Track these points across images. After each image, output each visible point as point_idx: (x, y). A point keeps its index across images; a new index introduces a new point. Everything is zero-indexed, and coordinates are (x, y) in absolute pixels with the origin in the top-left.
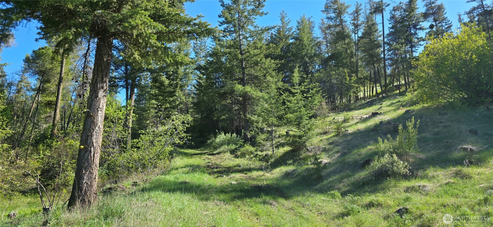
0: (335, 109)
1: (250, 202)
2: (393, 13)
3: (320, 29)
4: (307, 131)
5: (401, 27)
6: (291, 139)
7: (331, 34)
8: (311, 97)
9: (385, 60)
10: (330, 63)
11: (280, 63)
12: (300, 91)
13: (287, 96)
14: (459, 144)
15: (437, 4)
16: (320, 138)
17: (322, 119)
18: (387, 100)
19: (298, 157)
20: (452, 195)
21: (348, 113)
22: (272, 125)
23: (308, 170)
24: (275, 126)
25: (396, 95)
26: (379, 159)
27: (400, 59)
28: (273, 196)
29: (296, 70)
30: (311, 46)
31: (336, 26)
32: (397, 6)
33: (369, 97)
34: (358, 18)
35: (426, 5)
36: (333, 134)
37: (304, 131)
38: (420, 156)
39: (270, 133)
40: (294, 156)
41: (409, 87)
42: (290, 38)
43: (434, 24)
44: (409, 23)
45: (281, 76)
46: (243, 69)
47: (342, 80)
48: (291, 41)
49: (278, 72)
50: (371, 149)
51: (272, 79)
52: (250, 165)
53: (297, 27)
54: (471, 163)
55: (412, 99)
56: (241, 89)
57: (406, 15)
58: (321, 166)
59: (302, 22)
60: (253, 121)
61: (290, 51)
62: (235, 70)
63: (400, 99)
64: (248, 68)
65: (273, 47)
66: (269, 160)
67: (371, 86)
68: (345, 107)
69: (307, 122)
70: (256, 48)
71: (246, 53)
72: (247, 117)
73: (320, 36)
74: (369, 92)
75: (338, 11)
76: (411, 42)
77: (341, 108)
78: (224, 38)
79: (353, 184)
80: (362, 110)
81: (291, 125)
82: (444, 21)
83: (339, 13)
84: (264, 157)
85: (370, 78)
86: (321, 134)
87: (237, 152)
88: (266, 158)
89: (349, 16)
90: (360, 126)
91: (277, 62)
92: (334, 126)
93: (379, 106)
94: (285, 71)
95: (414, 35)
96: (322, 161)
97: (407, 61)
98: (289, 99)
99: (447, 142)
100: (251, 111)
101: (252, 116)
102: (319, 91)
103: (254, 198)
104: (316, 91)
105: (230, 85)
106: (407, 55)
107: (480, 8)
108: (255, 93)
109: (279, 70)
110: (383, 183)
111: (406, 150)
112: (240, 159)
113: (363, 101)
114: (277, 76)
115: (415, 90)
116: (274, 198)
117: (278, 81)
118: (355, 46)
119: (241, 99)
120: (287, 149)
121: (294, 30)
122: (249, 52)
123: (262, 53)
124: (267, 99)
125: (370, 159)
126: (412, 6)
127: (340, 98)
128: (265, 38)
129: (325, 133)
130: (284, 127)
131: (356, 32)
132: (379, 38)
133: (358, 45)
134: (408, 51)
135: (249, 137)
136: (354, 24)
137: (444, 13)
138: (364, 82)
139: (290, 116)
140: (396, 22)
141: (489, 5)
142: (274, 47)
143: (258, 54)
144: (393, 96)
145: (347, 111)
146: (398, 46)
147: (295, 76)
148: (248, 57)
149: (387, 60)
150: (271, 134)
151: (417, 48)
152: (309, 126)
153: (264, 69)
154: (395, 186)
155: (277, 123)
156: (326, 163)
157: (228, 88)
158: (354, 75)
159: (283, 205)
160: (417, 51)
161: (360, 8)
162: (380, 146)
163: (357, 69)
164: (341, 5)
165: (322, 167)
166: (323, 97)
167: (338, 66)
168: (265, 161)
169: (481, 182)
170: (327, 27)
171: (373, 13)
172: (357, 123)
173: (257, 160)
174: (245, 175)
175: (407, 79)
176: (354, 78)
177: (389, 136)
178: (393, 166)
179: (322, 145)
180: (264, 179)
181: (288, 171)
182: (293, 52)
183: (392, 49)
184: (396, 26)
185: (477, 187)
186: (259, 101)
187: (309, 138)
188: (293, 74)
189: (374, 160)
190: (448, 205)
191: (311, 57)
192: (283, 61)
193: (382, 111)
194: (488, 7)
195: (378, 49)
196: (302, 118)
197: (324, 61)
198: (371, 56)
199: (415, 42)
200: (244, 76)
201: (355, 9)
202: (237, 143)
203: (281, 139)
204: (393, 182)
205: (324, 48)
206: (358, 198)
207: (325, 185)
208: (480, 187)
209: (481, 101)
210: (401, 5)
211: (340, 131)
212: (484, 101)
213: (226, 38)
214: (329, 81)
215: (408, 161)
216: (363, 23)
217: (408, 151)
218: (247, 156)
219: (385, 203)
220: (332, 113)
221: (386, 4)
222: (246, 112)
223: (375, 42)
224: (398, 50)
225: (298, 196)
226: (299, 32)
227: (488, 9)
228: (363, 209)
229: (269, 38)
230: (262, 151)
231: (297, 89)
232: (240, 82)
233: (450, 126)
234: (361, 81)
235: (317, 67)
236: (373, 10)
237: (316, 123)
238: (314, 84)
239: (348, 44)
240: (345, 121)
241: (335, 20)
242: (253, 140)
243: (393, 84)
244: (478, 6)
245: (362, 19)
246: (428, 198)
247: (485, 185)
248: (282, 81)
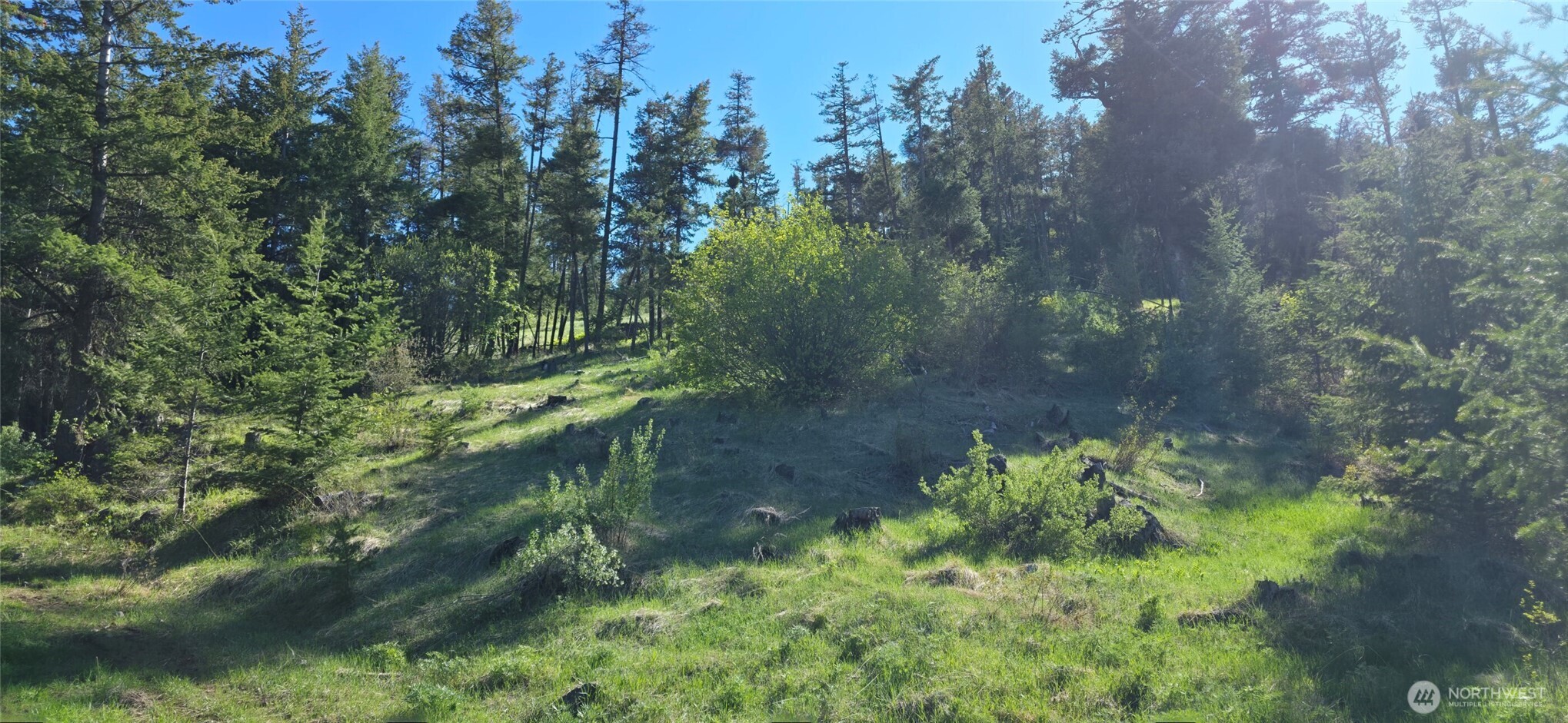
0: (440, 373)
1: (36, 699)
2: (646, 119)
3: (426, 107)
4: (329, 436)
5: (661, 162)
6: (262, 464)
7: (460, 131)
8: (360, 323)
9: (606, 246)
10: (445, 223)
11: (262, 187)
12: (320, 298)
13: (270, 307)
14: (750, 502)
15: (750, 125)
16: (369, 463)
17: (387, 402)
18: (596, 364)
19: (277, 526)
20: (712, 643)
21: (478, 390)
22: (194, 403)
23: (304, 574)
24: (204, 409)
25: (623, 353)
26: (542, 536)
27: (645, 252)
28: (147, 672)
29: (319, 223)
30: (387, 153)
31: (478, 111)
32: (658, 103)
33: (548, 347)
34: (548, 103)
35: (727, 122)
36: (419, 453)
37: (315, 437)
38: (655, 533)
39: (180, 433)
40: (261, 523)
41: (660, 335)
42: (315, 109)
43: (739, 174)
44: (682, 158)
45: (259, 233)
46: (100, 176)
47: (476, 282)
48: (317, 119)
49: (251, 217)
50: (525, 508)
51: (222, 235)
52: (65, 553)
53: (347, 77)
54: (767, 553)
55: (660, 368)
56: (74, 250)
57: (678, 132)
58: (354, 560)
59: (368, 66)
60: (110, 382)
61: (306, 154)
62: (58, 174)
63: (629, 366)
64: (122, 175)
65: (241, 125)
66: (157, 534)
67: (559, 315)
68: (470, 370)
69: (333, 405)
70: (169, 110)
71: (122, 117)
72: (86, 365)
73: (423, 129)
74: (550, 334)
75: (492, 66)
76: (678, 210)
77: (457, 372)
78: (29, 41)
79: (453, 618)
80: (520, 386)
81: (267, 413)
82: (762, 175)
83: (497, 69)
84: (138, 522)
85: (559, 290)
86: (376, 450)
87: (11, 500)
88: (147, 526)
89: (522, 89)
90: (507, 432)
91: (250, 178)
92: (422, 428)
93: (572, 379)
94: (281, 216)
95: (690, 196)
96: (363, 543)
97: (662, 260)
98: (277, 318)
99: (723, 496)
100: (110, 341)
101: (107, 362)
102: (392, 306)
103: (56, 685)
104: (380, 305)
105: (26, 227)
106: (667, 244)
107: (841, 163)
108: (137, 277)
109: (254, 209)
110: (543, 612)
111: (622, 514)
112: (21, 529)
113: (530, 358)
114: (245, 229)
115: (673, 346)
116: (148, 679)
117: (246, 247)
118: (530, 187)
119: (69, 290)
120: (239, 495)
121: (331, 84)
122: (135, 117)
123: (191, 132)
124: (185, 306)
125: (517, 538)
126: (695, 113)
127: (461, 340)
128: (217, 82)
129: (391, 448)
130: (241, 418)
131: (538, 144)
132: (600, 180)
133: (537, 184)
134: (669, 236)
135: (81, 442)
136: (533, 116)
137: (765, 154)
138: (540, 299)
139: (272, 380)
140: (649, 145)
141: (859, 160)
142: (247, 124)
143: (175, 135)
144: (615, 353)
145: (473, 384)
146: (646, 215)
147: (313, 242)
148: (127, 134)
149: (612, 248)
150: (183, 440)
151: (691, 231)
152: (337, 420)
153: (194, 195)
154: (575, 621)
155: (216, 399)
156: (376, 550)
157: (14, 238)
158: (512, 273)
159: (179, 704)
160: (691, 239)
161: (558, 74)
162: (551, 498)
163: (525, 256)
164: (505, 49)
165: (360, 562)
166: (404, 327)
167: (469, 237)
168: (137, 541)
169: (781, 604)
170: (450, 105)
171: (591, 102)
172: (502, 422)
173: (103, 534)
174: (30, 594)
175: (656, 311)
176: (512, 285)
177: (582, 469)
178: (577, 559)
179: (372, 490)
180: (118, 609)
181: (230, 575)
182: (319, 159)
183: (630, 220)
184: (649, 157)
185: (772, 618)
186: (150, 308)
187: (331, 463)
188: (307, 236)
189: (527, 542)
190: (698, 670)
191: (381, 190)
192: (275, 182)
193: (578, 396)
194: (857, 165)
195: (593, 211)
196: (316, 391)
197: (425, 211)
198: (571, 227)
199: (688, 214)
200: (97, 205)
201: (541, 74)
202: (22, 462)
203: (221, 459)
204: (571, 609)
205: (431, 170)
206: (460, 664)
207: (358, 625)
208: (779, 618)
209: (813, 396)
210: (668, 102)
211: (442, 444)
212: (818, 397)
213: (40, 41)
214: (430, 278)
215: (620, 546)
216: (561, 124)
217: (625, 516)
218: (60, 519)
219: (536, 675)
220: (427, 383)
221: (630, 89)
222: (84, 346)
223: (588, 189)
224: (645, 225)
225: (247, 667)
226: (351, 95)
227: (856, 170)
228: (471, 698)
229: (233, 88)
230: (130, 501)
231: (314, 288)
232: (77, 224)
233: (738, 451)
234: (532, 297)
235: (399, 225)
236: (592, 94)
237: (364, 412)
238: (378, 283)
239: (508, 174)
240: (464, 414)
241: (479, 91)
242: (99, 456)
243: (619, 320)
244: (838, 157)
245: (558, 109)
246: (654, 652)
247: (789, 612)
248: (258, 251)
